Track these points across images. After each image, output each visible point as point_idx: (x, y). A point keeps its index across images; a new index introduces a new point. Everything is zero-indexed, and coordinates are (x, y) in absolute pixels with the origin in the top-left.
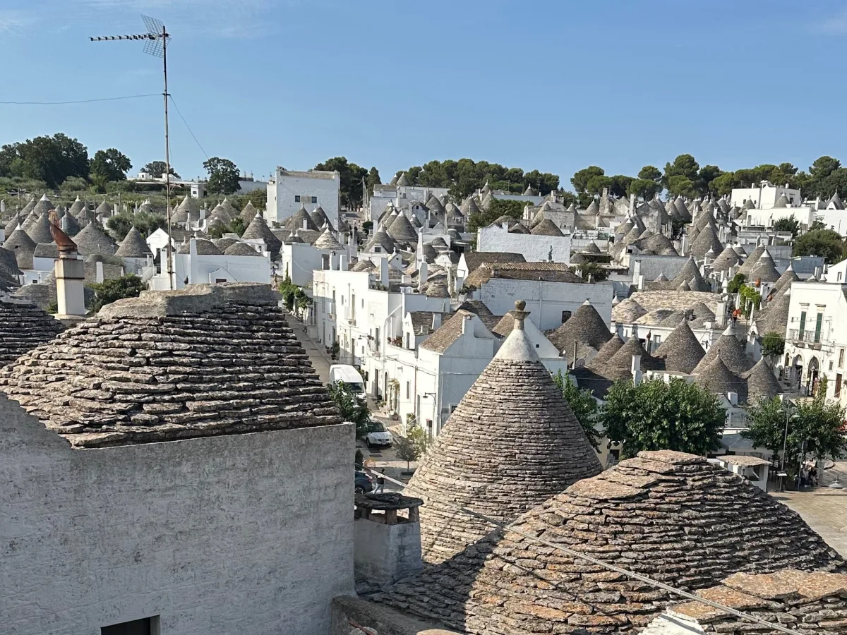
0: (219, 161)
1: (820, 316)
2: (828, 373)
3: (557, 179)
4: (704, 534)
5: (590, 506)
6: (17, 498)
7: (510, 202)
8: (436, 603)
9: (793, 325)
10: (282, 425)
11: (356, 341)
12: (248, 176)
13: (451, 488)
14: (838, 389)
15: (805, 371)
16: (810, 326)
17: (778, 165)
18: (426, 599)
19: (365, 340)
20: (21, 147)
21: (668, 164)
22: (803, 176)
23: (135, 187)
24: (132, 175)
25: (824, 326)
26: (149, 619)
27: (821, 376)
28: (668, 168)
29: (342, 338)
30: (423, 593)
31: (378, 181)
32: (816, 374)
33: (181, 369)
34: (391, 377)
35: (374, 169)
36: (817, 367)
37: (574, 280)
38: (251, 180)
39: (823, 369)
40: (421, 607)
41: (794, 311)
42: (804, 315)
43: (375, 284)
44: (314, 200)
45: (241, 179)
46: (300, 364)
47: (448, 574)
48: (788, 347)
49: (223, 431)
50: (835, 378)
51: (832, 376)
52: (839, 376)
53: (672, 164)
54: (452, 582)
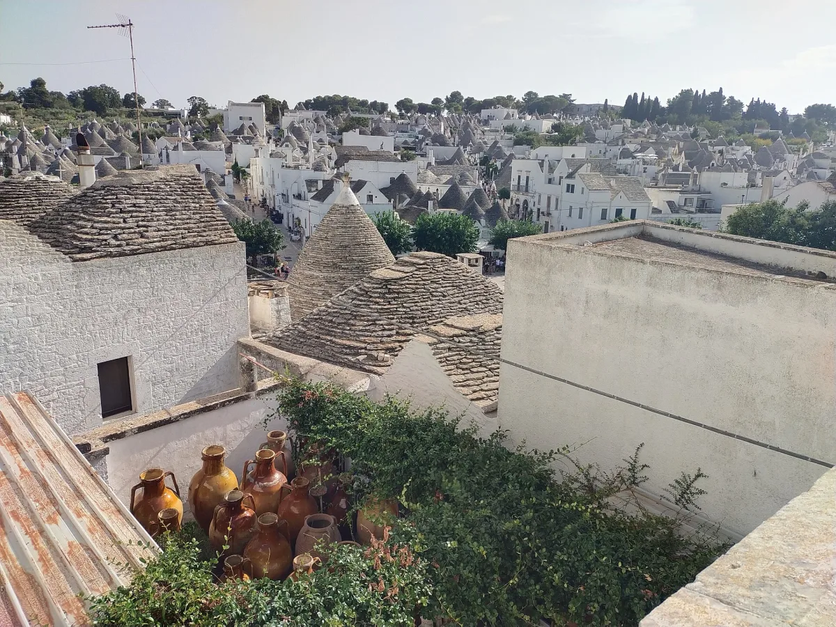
0: (196, 98)
1: (528, 178)
2: (533, 208)
3: (387, 105)
4: (444, 296)
5: (380, 284)
6: (40, 292)
7: (360, 118)
8: (295, 341)
9: (514, 183)
10: (202, 244)
11: (276, 197)
12: (214, 106)
13: (311, 277)
14: (538, 216)
15: (521, 207)
16: (523, 183)
17: (505, 96)
18: (290, 339)
19: (281, 196)
20: (80, 92)
21: (447, 97)
22: (518, 102)
23: (147, 114)
24: (146, 106)
25: (530, 182)
26: (126, 357)
27: (529, 209)
28: (447, 99)
29: (268, 195)
30: (288, 336)
31: (287, 108)
32: (527, 209)
33: (140, 214)
34: (296, 216)
35: (284, 101)
36: (527, 205)
37: (396, 160)
38: (214, 108)
39: (531, 205)
40: (287, 344)
41: (514, 175)
42: (519, 177)
43: (284, 164)
44: (251, 119)
45: (210, 108)
46: (212, 209)
47: (303, 325)
48: (512, 194)
49: (164, 249)
50: (536, 211)
51: (535, 210)
52: (539, 210)
53: (449, 96)
54: (304, 329)
